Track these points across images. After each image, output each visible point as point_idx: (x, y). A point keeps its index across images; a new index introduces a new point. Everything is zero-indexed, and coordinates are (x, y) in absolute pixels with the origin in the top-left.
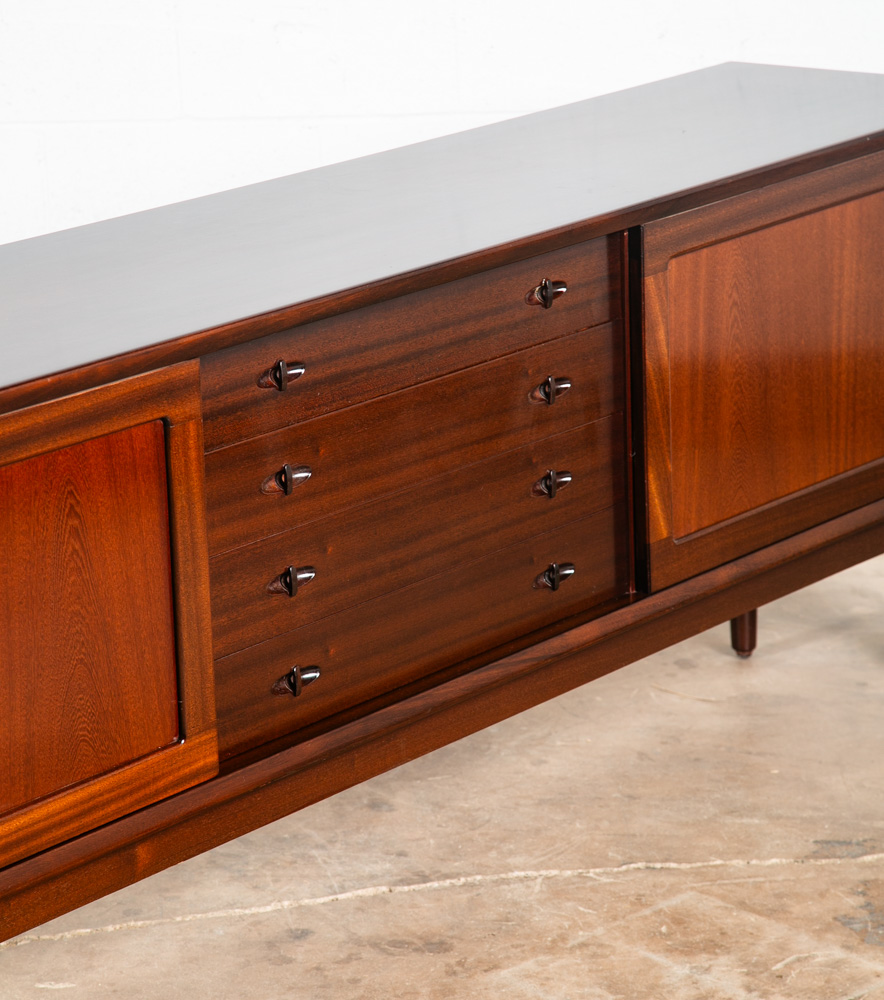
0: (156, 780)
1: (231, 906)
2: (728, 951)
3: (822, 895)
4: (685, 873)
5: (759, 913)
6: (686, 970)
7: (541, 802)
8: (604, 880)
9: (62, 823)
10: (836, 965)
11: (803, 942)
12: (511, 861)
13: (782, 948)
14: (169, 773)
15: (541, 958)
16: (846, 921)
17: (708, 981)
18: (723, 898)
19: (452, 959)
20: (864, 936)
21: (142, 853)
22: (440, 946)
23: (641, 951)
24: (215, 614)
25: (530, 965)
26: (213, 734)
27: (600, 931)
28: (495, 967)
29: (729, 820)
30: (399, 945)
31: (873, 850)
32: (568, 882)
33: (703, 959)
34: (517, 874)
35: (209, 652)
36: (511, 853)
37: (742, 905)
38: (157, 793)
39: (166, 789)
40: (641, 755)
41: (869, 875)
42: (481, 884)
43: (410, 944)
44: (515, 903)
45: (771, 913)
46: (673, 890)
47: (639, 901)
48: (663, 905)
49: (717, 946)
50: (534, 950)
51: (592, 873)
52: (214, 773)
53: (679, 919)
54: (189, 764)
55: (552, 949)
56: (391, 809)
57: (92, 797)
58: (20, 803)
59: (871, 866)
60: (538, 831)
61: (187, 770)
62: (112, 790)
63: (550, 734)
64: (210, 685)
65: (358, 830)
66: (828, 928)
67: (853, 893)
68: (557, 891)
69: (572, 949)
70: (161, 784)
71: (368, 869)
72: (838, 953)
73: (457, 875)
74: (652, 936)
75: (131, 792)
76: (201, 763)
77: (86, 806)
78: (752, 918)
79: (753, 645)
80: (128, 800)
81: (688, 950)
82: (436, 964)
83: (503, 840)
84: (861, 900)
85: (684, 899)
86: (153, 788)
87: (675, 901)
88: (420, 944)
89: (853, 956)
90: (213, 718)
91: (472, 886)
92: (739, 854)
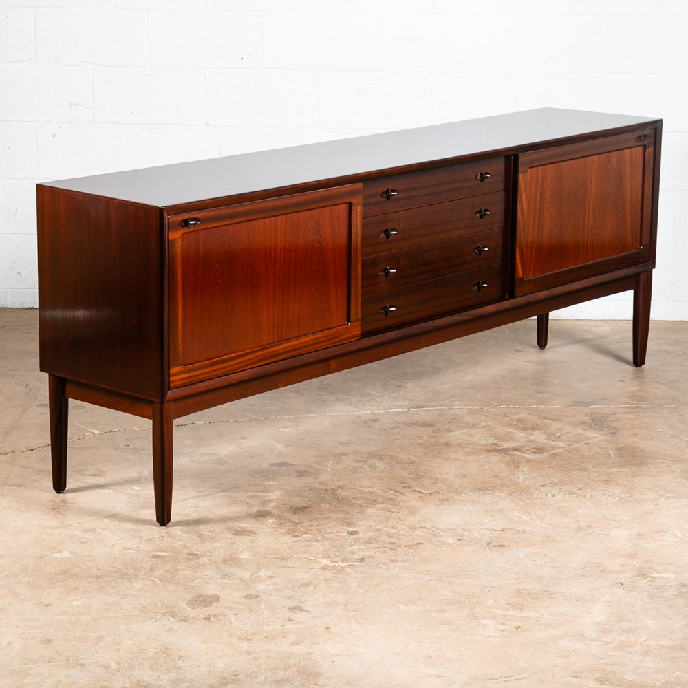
0: (339, 336)
1: (348, 412)
2: (540, 430)
3: (575, 416)
4: (522, 409)
5: (551, 420)
6: (524, 434)
7: (464, 388)
8: (491, 409)
9: (308, 346)
10: (581, 434)
11: (568, 428)
12: (454, 403)
13: (560, 430)
14: (344, 335)
15: (469, 429)
16: (584, 423)
17: (532, 437)
18: (537, 416)
19: (435, 428)
20: (591, 427)
21: (333, 363)
22: (431, 425)
23: (507, 429)
24: (362, 280)
25: (465, 431)
26: (359, 323)
27: (490, 423)
28: (452, 431)
29: (538, 395)
30: (413, 424)
31: (594, 405)
32: (477, 410)
33: (530, 432)
34: (457, 407)
35: (360, 293)
36: (454, 401)
37: (544, 418)
38: (340, 341)
39: (343, 340)
40: (502, 376)
41: (593, 411)
42: (443, 409)
43: (418, 424)
44: (457, 415)
45: (555, 420)
46: (517, 413)
47: (505, 416)
48: (514, 417)
49: (535, 428)
50: (466, 427)
51: (486, 408)
52: (359, 338)
53: (520, 421)
54: (351, 333)
55: (473, 427)
56: (405, 388)
57: (319, 338)
58: (295, 336)
59: (593, 408)
60: (464, 396)
61: (350, 335)
62: (325, 337)
63: (465, 369)
64: (359, 304)
65: (393, 393)
66: (577, 425)
67: (586, 416)
68: (472, 412)
69: (480, 428)
70: (341, 338)
71: (399, 404)
72: (581, 431)
73: (434, 407)
74: (510, 425)
75: (330, 339)
76: (355, 333)
77: (317, 341)
78: (548, 421)
79: (546, 344)
80: (330, 342)
81: (525, 429)
82: (430, 430)
83: (451, 398)
84: (590, 418)
85: (522, 415)
86: (338, 339)
87: (519, 416)
88: (422, 424)
89: (586, 432)
90: (360, 317)
91: (440, 409)
92: (542, 404)
